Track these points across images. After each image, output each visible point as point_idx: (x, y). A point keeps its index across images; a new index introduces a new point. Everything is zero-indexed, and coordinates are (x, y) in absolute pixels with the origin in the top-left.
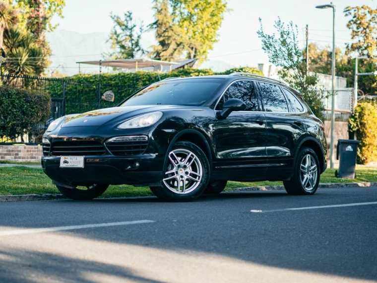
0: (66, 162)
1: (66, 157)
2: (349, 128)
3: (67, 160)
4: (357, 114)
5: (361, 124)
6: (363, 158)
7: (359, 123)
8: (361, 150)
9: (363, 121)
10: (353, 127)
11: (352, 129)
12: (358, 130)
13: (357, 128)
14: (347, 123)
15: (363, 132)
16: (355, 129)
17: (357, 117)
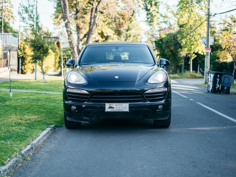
0: (110, 108)
1: (111, 104)
2: (18, 55)
3: (113, 106)
4: (22, 48)
5: (24, 53)
6: (25, 71)
7: (23, 53)
8: (24, 67)
9: (25, 52)
10: (20, 55)
11: (19, 56)
12: (23, 56)
13: (22, 55)
14: (17, 52)
15: (25, 57)
16: (21, 56)
17: (22, 49)
